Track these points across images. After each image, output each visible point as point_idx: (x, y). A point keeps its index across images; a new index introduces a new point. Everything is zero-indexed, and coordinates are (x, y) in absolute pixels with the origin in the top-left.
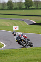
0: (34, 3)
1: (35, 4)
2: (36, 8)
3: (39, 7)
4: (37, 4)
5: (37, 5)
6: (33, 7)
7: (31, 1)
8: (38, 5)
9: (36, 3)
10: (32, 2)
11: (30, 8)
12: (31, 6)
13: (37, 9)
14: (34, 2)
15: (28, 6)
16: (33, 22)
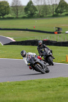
0: (12, 8)
1: (13, 10)
2: (15, 17)
3: (20, 15)
4: (17, 10)
5: (17, 13)
6: (10, 15)
7: (6, 6)
8: (19, 11)
9: (15, 8)
10: (8, 6)
11: (6, 16)
12: (8, 14)
13: (17, 18)
14: (12, 6)
15: (2, 14)
16: (10, 40)
